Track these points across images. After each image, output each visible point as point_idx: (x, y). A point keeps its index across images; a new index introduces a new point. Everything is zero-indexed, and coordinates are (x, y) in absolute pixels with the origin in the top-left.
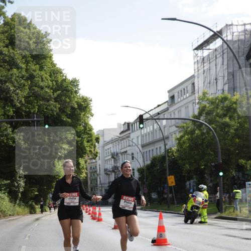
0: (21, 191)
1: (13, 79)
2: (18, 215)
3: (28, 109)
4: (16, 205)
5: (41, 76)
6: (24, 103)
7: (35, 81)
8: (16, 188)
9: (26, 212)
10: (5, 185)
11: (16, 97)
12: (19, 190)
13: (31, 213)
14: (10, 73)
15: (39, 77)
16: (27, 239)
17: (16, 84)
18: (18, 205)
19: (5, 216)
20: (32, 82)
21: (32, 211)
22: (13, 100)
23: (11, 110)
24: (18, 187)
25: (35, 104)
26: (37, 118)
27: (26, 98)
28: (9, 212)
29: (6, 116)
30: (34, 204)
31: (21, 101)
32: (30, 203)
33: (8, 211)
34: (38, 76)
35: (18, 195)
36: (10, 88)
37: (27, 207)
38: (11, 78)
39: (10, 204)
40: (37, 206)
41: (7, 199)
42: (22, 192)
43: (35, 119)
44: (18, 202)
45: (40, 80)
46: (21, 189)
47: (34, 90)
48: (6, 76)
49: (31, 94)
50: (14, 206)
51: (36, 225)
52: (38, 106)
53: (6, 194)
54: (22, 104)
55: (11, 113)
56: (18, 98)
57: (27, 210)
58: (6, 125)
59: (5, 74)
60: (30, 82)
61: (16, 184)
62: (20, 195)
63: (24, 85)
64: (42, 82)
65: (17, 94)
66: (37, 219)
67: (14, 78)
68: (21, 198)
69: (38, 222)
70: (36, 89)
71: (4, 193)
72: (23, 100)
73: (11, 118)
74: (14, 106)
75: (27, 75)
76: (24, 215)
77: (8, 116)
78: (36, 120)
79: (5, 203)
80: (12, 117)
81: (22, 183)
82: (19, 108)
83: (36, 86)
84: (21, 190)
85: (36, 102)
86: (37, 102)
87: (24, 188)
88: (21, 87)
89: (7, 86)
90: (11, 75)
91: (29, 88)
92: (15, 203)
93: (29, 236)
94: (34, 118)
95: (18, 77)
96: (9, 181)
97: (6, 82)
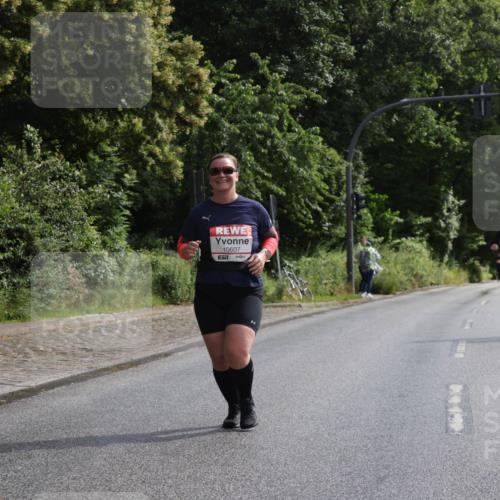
0: (452, 237)
1: (439, 20)
2: (447, 283)
3: (468, 74)
4: (444, 265)
5: (495, 10)
6: (460, 64)
7: (483, 19)
8: (443, 232)
9: (462, 279)
10: (422, 225)
11: (444, 53)
12: (448, 236)
13: (472, 281)
14: (434, 7)
15: (489, 11)
16: (467, 327)
17: (444, 27)
18: (447, 264)
19: (422, 285)
20: (476, 22)
21: (474, 277)
22: (439, 60)
23: (435, 79)
24: (447, 230)
25: (482, 65)
26: (485, 91)
27: (464, 54)
28: (430, 280)
29: (425, 92)
30: (477, 263)
31: (454, 61)
32: (471, 261)
33: (428, 275)
34: (488, 9)
35: (446, 246)
36: (433, 36)
37: (464, 269)
38: (436, 18)
39: (432, 262)
40: (482, 269)
41: (426, 253)
42: (455, 239)
43: (482, 94)
44: (446, 258)
45: (493, 17)
46: (451, 233)
47: (479, 37)
48: (427, 14)
49: (474, 46)
50: (439, 266)
51: (483, 303)
52: (488, 67)
53: (425, 242)
54: (456, 67)
55: (435, 85)
56: (449, 55)
57: (464, 274)
58: (425, 108)
59: (425, 10)
60: (471, 23)
61: (443, 225)
62: (450, 245)
63: (461, 30)
64: (496, 20)
65: (447, 48)
66: (485, 293)
67: (442, 16)
68: (452, 252)
69: (487, 298)
70: (484, 35)
71: (421, 241)
72: (458, 58)
73: (435, 95)
74: (441, 70)
75: (467, 9)
76: (458, 285)
77: (429, 91)
78: (482, 97)
79: (421, 260)
80: (437, 92)
81: (455, 222)
82: (450, 74)
83: (484, 30)
84: (453, 235)
85: (483, 60)
86: (486, 61)
87: (459, 231)
88: (455, 33)
89: (429, 33)
90: (437, 11)
91: (470, 35)
92: (442, 261)
93: (471, 324)
94: (480, 91)
95: (449, 14)
96: (429, 219)
97: (426, 25)
